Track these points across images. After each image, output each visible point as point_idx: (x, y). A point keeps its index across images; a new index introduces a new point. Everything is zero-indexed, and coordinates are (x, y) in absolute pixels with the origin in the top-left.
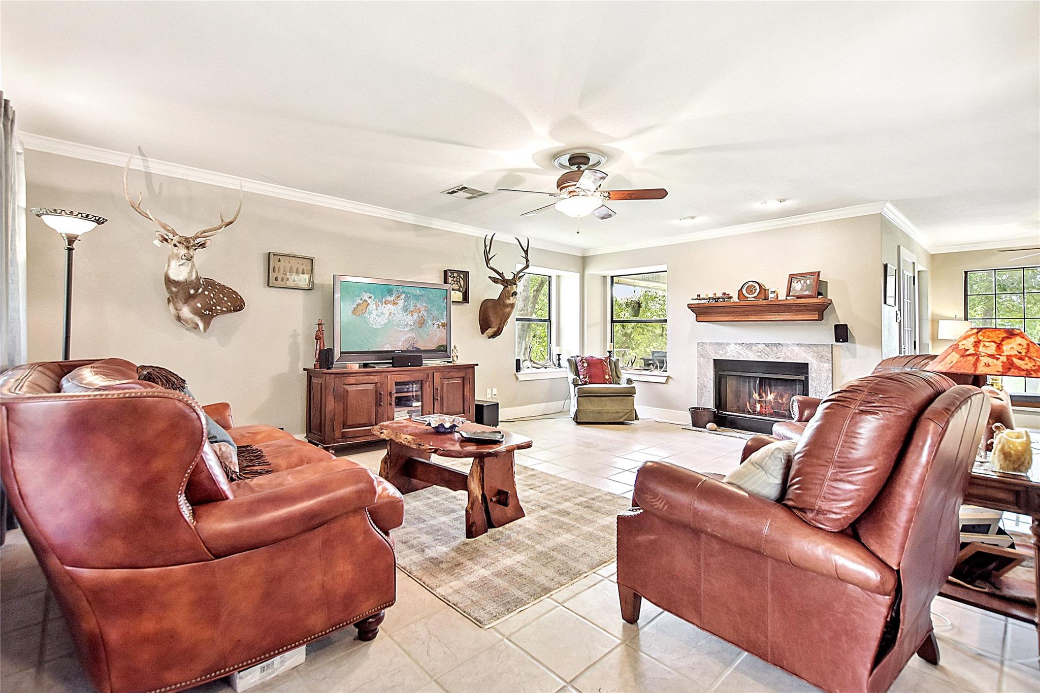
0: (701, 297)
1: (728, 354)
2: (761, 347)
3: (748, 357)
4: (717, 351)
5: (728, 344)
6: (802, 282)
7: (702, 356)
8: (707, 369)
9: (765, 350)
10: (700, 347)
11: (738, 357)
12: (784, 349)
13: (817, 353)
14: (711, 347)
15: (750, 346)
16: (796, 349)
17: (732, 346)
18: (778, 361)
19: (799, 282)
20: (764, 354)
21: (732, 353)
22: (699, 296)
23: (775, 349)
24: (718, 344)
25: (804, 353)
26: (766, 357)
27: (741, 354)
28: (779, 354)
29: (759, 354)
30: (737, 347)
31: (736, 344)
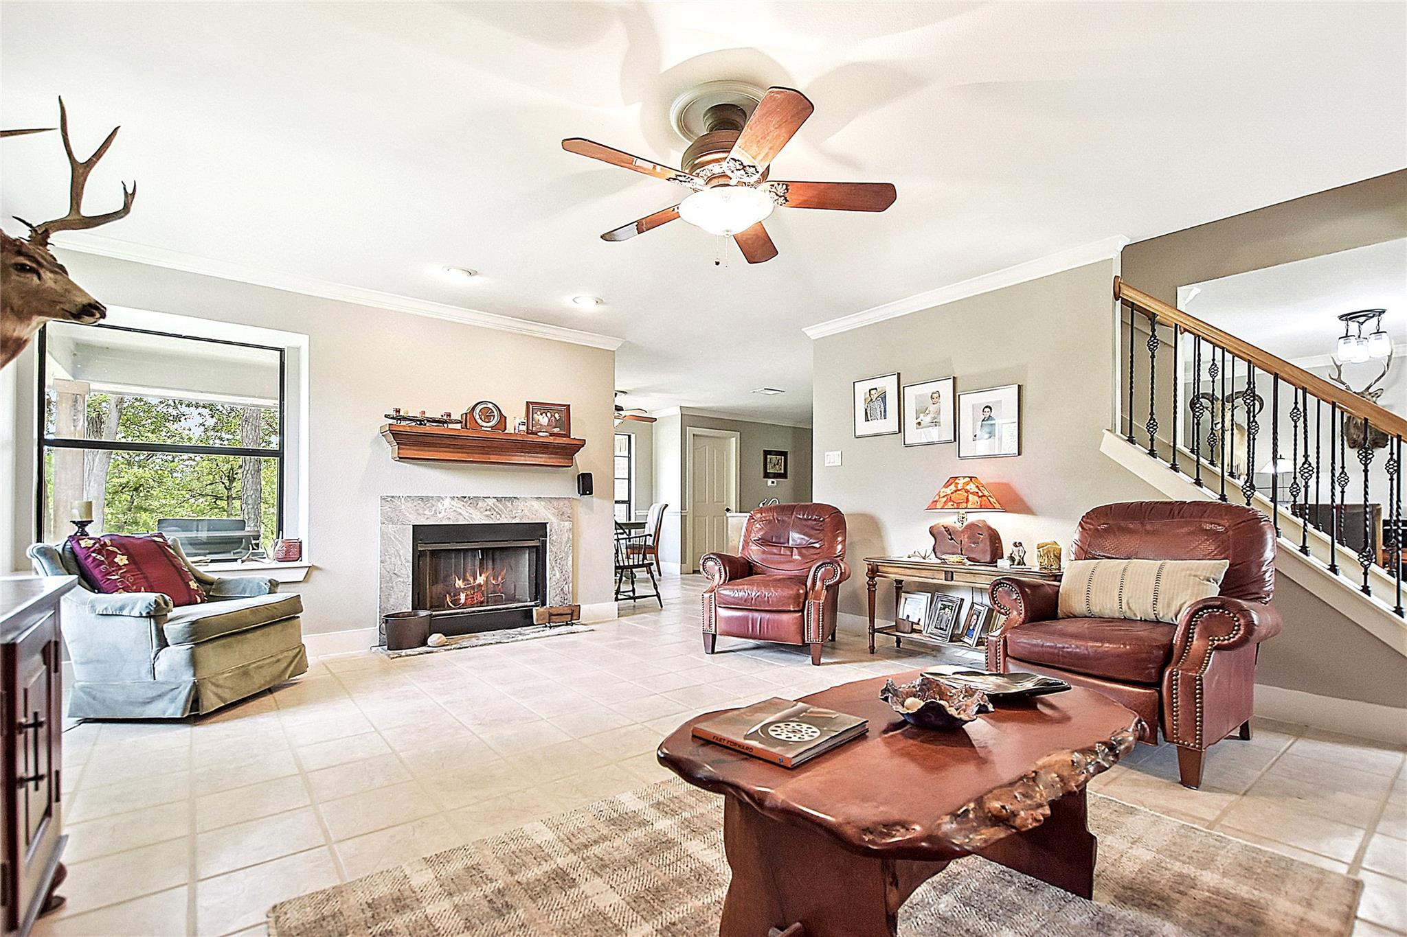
0: (402, 413)
1: (440, 516)
2: (491, 502)
3: (471, 518)
4: (421, 511)
5: (440, 499)
6: (549, 414)
7: (391, 520)
8: (401, 543)
9: (497, 507)
10: (387, 505)
11: (457, 520)
12: (520, 505)
13: (558, 509)
14: (409, 504)
15: (473, 501)
16: (536, 504)
17: (447, 502)
18: (514, 522)
19: (544, 415)
20: (495, 513)
21: (447, 513)
22: (398, 411)
23: (509, 504)
24: (422, 498)
25: (544, 510)
26: (498, 516)
27: (460, 514)
28: (515, 511)
29: (488, 513)
30: (455, 504)
31: (453, 498)
